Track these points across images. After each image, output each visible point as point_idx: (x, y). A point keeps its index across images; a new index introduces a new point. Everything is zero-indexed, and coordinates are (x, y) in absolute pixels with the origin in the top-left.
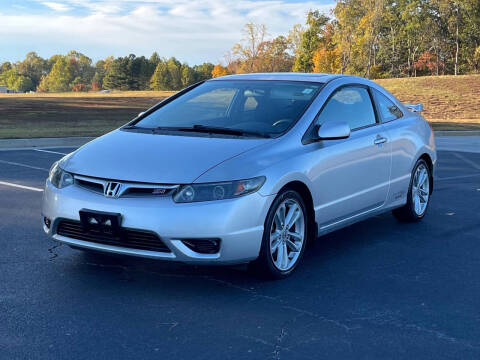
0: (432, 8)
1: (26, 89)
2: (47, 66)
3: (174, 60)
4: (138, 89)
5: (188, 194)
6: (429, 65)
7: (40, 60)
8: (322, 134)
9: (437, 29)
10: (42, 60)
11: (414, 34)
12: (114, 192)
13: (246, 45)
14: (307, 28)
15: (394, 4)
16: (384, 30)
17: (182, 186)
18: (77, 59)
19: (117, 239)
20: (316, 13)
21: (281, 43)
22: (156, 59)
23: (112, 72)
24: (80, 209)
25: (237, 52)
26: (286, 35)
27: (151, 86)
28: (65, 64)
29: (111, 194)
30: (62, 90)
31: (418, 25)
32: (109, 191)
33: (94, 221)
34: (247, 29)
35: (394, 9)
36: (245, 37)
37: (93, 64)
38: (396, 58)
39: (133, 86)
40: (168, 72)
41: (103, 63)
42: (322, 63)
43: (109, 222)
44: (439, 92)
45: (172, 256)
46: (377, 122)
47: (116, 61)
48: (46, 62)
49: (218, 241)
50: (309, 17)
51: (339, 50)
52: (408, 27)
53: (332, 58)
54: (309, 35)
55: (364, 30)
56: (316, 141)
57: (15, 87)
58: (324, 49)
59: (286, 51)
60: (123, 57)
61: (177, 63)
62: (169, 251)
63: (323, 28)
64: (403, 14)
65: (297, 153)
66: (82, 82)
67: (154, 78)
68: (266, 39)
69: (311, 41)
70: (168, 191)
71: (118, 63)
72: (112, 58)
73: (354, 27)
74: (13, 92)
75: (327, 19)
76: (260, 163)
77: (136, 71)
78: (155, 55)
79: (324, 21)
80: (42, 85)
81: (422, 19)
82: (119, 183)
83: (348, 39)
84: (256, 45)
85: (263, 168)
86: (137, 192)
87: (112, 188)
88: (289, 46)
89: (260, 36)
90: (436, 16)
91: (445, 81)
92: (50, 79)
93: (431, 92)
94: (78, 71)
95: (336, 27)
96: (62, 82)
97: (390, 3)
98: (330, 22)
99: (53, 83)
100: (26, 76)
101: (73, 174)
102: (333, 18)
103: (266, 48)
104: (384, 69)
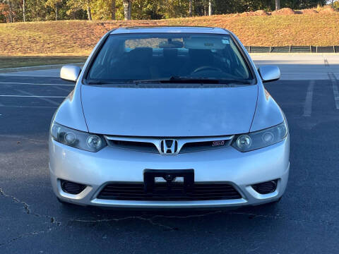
17: (237, 136)
29: (169, 151)
32: (166, 149)
33: (162, 180)
43: (180, 179)
45: (243, 201)
62: (240, 197)
70: (226, 141)
82: (174, 140)
86: (194, 147)
87: (169, 146)
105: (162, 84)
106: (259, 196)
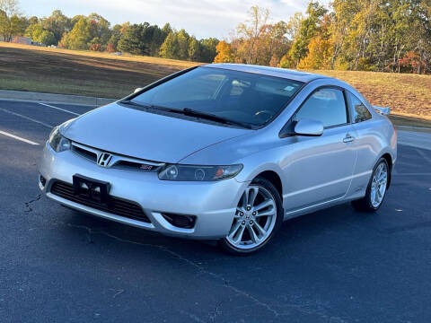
0: (421, 12)
1: (48, 42)
2: (70, 24)
3: (184, 31)
4: (149, 55)
5: (172, 172)
6: (413, 63)
7: (64, 18)
8: (297, 130)
9: (424, 31)
10: (65, 18)
11: (402, 34)
12: (106, 162)
13: (250, 25)
14: (307, 16)
15: (388, 4)
16: (376, 26)
17: (168, 165)
18: (97, 21)
19: (104, 204)
20: (317, 4)
21: (282, 28)
22: (168, 29)
23: (126, 36)
24: (74, 174)
25: (240, 31)
26: (287, 21)
27: (160, 53)
28: (86, 24)
29: (103, 164)
30: (80, 48)
31: (407, 26)
32: (101, 161)
33: (85, 186)
34: (253, 11)
35: (387, 9)
36: (249, 18)
37: (111, 27)
38: (383, 54)
39: (144, 52)
40: (177, 42)
41: (120, 27)
42: (316, 50)
43: (98, 189)
44: (417, 90)
45: (151, 226)
46: (348, 122)
47: (132, 27)
48: (69, 20)
49: (194, 218)
50: (310, 8)
51: (332, 40)
52: (397, 27)
53: (326, 46)
54: (307, 23)
55: (357, 25)
56: (291, 135)
57: (39, 40)
58: (319, 37)
59: (286, 35)
60: (138, 24)
61: (186, 35)
62: (150, 222)
63: (321, 18)
64: (395, 15)
65: (274, 145)
66: (99, 42)
67: (164, 46)
68: (268, 23)
69: (309, 29)
70: (154, 167)
71: (133, 30)
72: (128, 23)
73: (349, 21)
74: (37, 44)
75: (326, 11)
76: (240, 151)
77: (148, 38)
78: (168, 25)
79: (322, 12)
80: (63, 41)
81: (412, 21)
82: (111, 155)
83: (342, 32)
84: (259, 26)
85: (242, 157)
86: (127, 165)
87: (105, 159)
88: (288, 31)
89: (263, 18)
90: (424, 20)
91: (424, 79)
92: (71, 36)
93: (410, 88)
94: (97, 32)
95: (333, 20)
96: (81, 40)
97: (384, 3)
98: (328, 13)
99: (73, 40)
100: (50, 31)
101: (71, 141)
102: (331, 10)
103: (267, 30)
104: (371, 62)
105: (172, 113)
106: (167, 226)
